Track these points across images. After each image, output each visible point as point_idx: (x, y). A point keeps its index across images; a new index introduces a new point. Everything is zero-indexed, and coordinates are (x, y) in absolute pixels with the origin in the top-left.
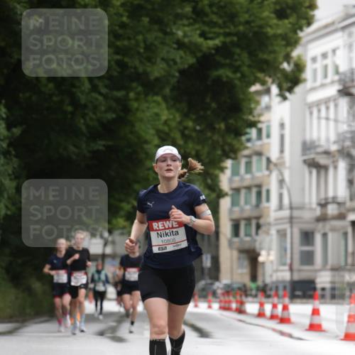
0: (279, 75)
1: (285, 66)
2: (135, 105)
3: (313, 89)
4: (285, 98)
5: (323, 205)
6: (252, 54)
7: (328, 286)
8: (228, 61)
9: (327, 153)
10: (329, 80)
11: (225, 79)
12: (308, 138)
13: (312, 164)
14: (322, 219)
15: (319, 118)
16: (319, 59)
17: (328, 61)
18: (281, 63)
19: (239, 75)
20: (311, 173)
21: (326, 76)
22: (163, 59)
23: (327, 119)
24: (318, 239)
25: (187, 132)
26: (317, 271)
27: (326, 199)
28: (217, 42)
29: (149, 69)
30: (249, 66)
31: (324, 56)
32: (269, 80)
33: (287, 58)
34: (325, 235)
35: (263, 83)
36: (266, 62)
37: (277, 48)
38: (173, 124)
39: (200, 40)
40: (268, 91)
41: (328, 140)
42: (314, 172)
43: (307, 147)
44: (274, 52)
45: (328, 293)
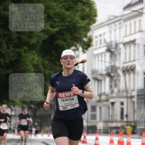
0: (82, 43)
1: (85, 39)
2: (24, 54)
3: (96, 49)
4: (84, 52)
5: (100, 96)
6: (71, 34)
7: (102, 128)
8: (62, 37)
9: (101, 75)
10: (102, 45)
11: (60, 45)
12: (94, 68)
13: (96, 79)
14: (100, 101)
15: (98, 60)
16: (98, 37)
17: (102, 38)
18: (83, 38)
19: (66, 43)
20: (95, 83)
21: (101, 44)
22: (36, 36)
23: (102, 61)
24: (98, 109)
25: (45, 65)
26: (97, 122)
27: (101, 93)
28: (57, 29)
29: (30, 40)
30: (70, 39)
31: (100, 35)
32: (78, 45)
33: (86, 36)
34: (101, 108)
35: (76, 46)
36: (77, 38)
37: (81, 32)
38: (40, 62)
39: (50, 29)
40: (78, 49)
41: (102, 69)
42: (96, 82)
43: (94, 72)
44: (80, 34)
45: (102, 131)
